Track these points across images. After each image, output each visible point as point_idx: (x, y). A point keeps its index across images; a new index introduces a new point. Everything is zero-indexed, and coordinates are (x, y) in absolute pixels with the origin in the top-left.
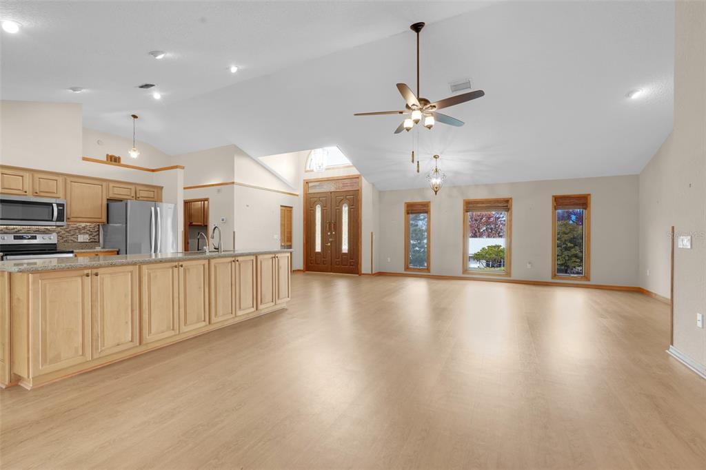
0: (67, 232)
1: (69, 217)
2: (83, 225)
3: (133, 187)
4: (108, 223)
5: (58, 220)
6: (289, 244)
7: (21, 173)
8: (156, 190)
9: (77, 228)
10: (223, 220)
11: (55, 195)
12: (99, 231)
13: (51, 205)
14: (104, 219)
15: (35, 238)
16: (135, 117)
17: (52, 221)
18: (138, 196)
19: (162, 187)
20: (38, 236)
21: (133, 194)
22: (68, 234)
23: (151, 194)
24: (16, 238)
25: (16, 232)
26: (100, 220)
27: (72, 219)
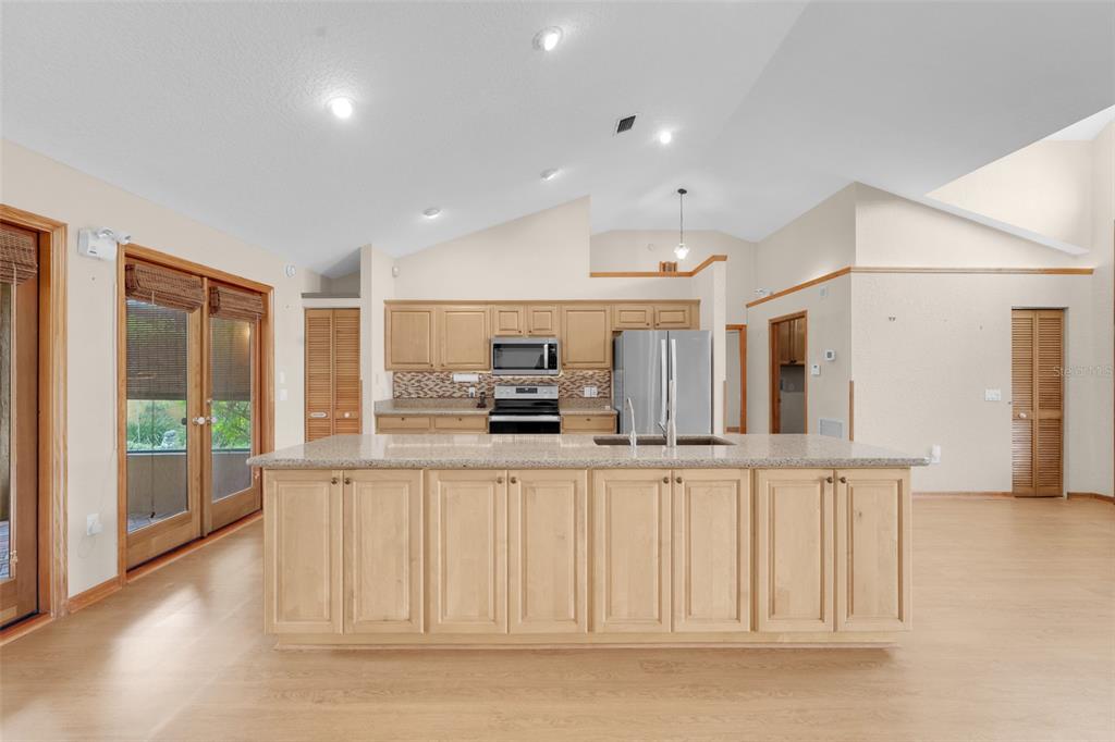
0: (572, 383)
1: (565, 362)
2: (591, 372)
3: (649, 309)
4: (614, 369)
5: (550, 368)
6: (1053, 414)
7: (516, 308)
8: (687, 308)
9: (584, 378)
10: (829, 355)
11: (547, 333)
12: (610, 381)
13: (541, 346)
14: (608, 364)
15: (535, 391)
16: (682, 191)
17: (543, 368)
18: (657, 322)
19: (698, 302)
20: (539, 389)
21: (649, 320)
22: (572, 386)
23: (679, 316)
24: (519, 391)
25: (522, 384)
26: (603, 365)
27: (569, 365)
